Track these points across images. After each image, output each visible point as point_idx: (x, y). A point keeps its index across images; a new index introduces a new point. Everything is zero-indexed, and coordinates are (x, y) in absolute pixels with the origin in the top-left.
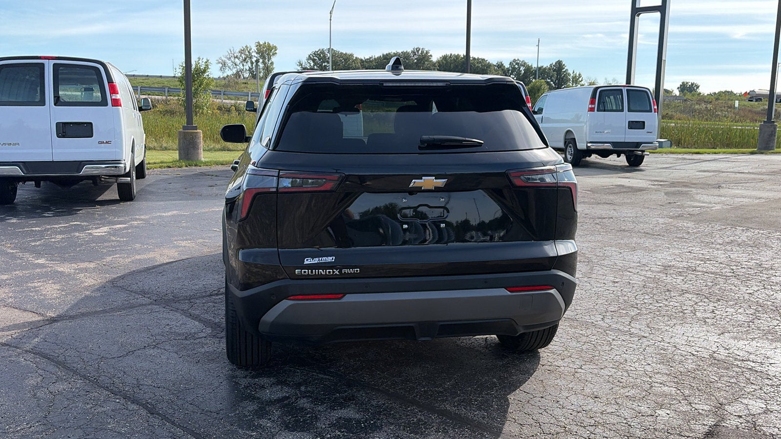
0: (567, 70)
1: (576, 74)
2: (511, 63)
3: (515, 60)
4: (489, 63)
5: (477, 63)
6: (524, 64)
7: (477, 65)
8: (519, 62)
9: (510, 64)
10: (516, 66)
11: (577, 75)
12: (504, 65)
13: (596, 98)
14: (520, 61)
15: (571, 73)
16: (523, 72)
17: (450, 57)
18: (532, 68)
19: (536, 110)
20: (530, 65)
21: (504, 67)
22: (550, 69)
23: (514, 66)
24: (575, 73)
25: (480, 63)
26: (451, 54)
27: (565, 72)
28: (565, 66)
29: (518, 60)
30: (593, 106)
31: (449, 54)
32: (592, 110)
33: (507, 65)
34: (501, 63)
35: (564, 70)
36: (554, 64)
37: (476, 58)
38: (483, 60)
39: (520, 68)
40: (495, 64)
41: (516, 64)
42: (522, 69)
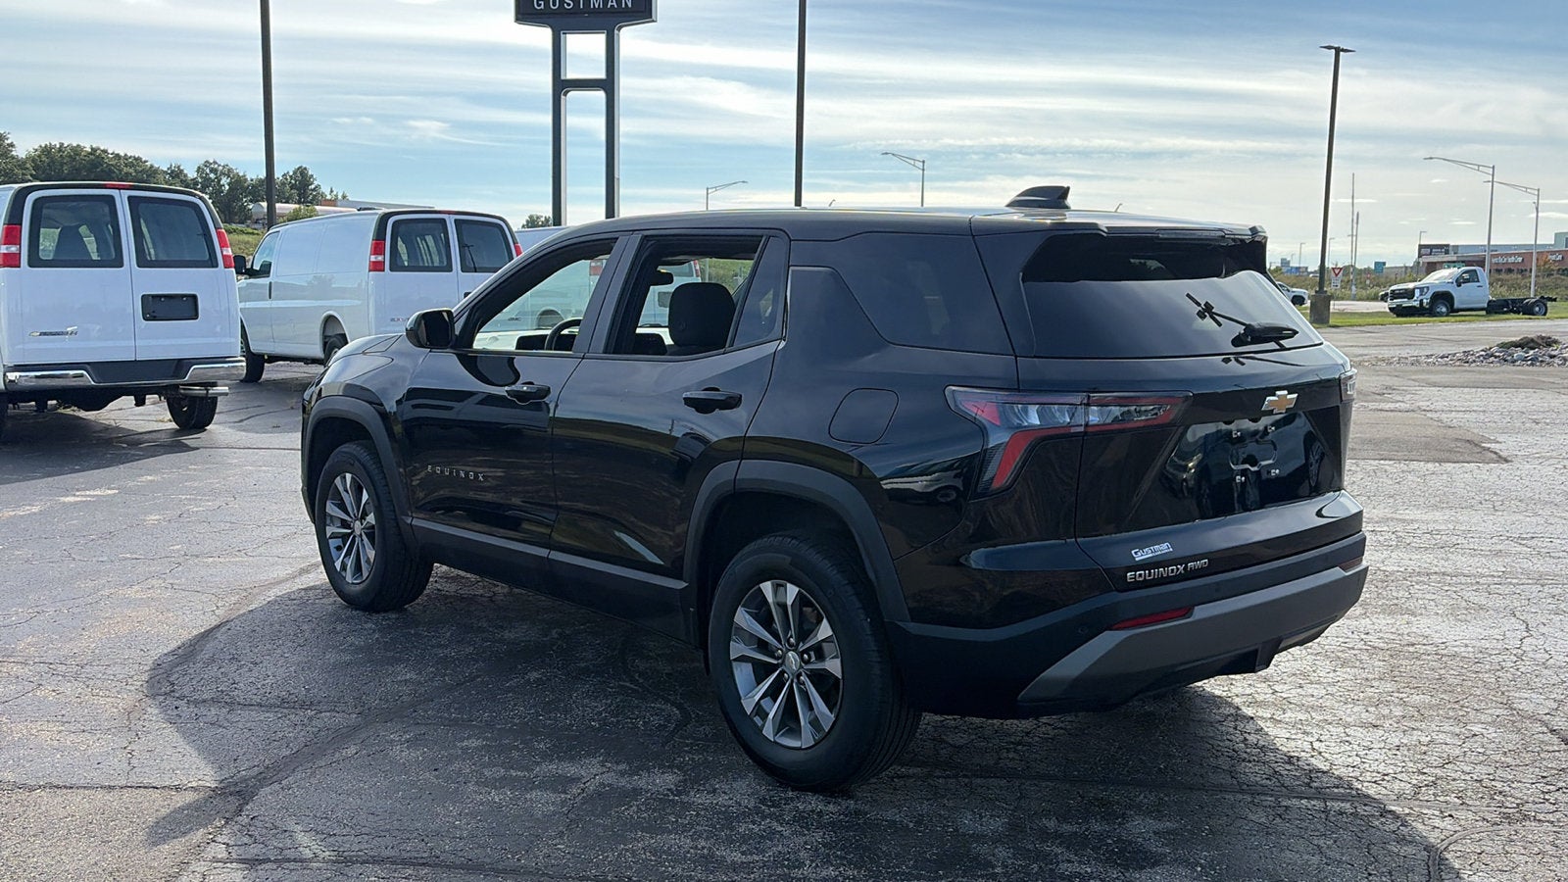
0: (318, 186)
1: (336, 196)
2: (199, 167)
3: (207, 162)
4: (152, 166)
5: (126, 165)
6: (228, 173)
7: (125, 170)
8: (216, 166)
9: (198, 171)
10: (212, 176)
11: (340, 197)
12: (185, 172)
13: (385, 240)
14: (219, 165)
15: (327, 192)
16: (227, 187)
17: (60, 150)
18: (246, 180)
19: (257, 267)
20: (241, 174)
21: (186, 176)
22: (283, 184)
23: (207, 174)
24: (335, 193)
25: (132, 165)
26: (62, 144)
27: (314, 190)
28: (315, 179)
29: (215, 163)
30: (380, 258)
31: (56, 143)
32: (377, 267)
33: (191, 174)
34: (179, 168)
35: (313, 187)
36: (291, 174)
37: (122, 154)
38: (138, 159)
39: (219, 181)
40: (166, 169)
41: (211, 171)
42: (224, 181)
